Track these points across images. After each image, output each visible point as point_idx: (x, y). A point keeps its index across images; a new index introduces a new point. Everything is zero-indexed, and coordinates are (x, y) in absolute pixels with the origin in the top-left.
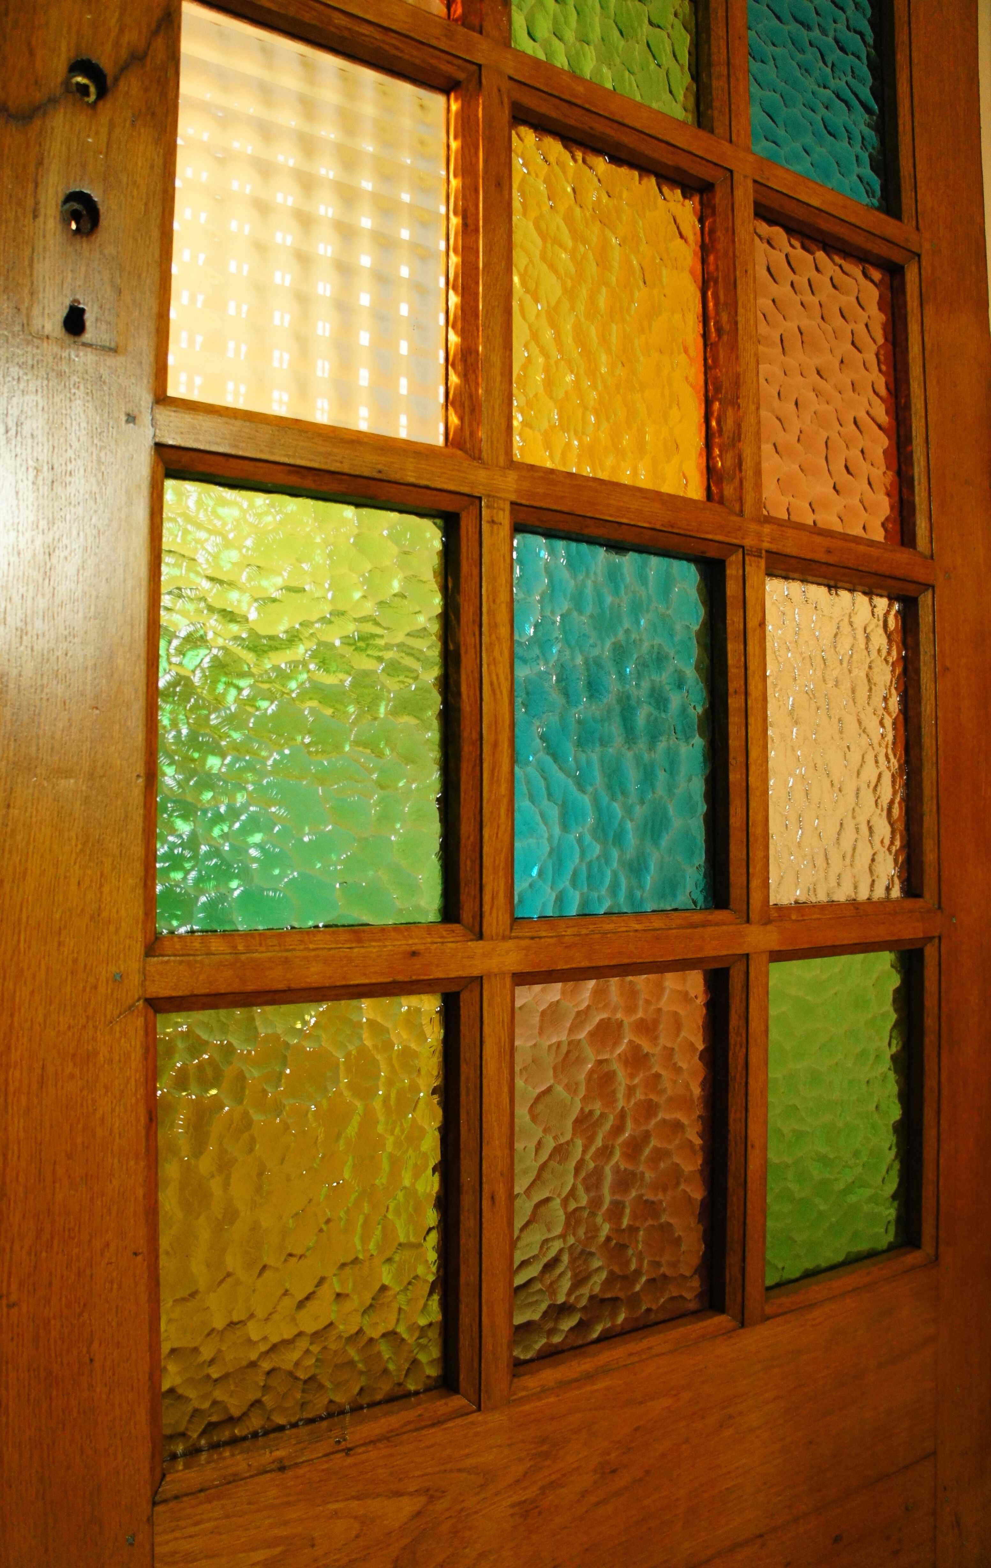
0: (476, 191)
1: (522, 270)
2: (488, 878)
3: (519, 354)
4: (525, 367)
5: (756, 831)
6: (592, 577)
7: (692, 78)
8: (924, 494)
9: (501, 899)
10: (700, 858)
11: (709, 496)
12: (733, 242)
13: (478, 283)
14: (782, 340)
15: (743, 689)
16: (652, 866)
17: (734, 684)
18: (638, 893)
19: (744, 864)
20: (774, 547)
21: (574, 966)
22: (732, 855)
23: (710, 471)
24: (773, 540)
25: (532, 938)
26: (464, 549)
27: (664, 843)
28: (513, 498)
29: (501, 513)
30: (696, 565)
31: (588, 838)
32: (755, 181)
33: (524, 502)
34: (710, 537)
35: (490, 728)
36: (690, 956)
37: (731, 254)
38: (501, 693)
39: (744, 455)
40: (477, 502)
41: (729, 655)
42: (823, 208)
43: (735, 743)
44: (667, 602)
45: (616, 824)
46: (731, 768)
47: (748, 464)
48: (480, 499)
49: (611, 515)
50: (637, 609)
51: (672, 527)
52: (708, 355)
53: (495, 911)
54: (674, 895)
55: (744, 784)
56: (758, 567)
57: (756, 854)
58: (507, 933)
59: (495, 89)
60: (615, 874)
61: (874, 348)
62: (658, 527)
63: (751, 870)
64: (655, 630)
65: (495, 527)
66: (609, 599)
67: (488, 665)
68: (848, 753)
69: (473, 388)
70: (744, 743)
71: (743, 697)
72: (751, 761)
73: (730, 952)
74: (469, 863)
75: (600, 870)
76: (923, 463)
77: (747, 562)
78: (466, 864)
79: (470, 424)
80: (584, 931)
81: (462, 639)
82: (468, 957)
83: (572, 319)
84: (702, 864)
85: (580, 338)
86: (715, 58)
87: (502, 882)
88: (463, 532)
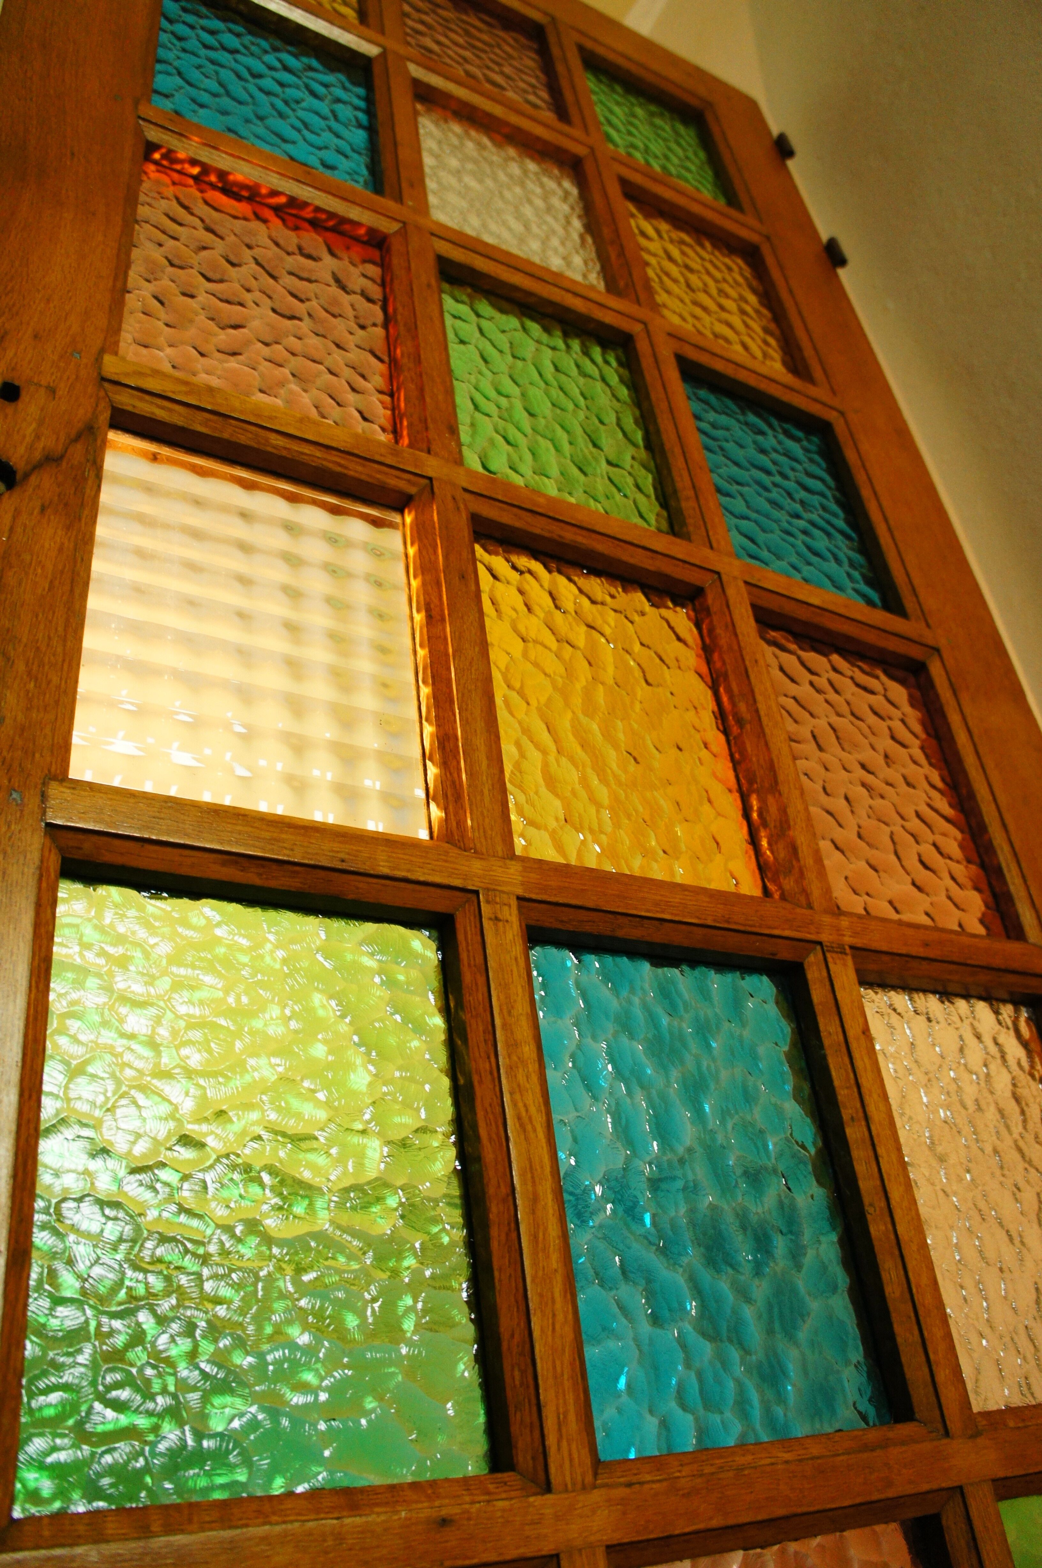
0: (438, 584)
1: (503, 670)
2: (547, 1395)
3: (508, 749)
4: (517, 766)
5: (924, 1299)
6: (640, 993)
7: (661, 506)
8: (1018, 881)
9: (573, 1425)
10: (856, 1354)
11: (766, 891)
12: (736, 635)
13: (449, 669)
14: (814, 737)
15: (861, 1114)
16: (792, 1369)
17: (848, 1109)
18: (779, 1411)
19: (920, 1350)
20: (858, 942)
21: (701, 1526)
22: (899, 1340)
23: (762, 868)
24: (855, 934)
25: (629, 1485)
26: (464, 956)
27: (802, 1335)
28: (520, 892)
29: (506, 908)
30: (769, 976)
31: (693, 1337)
32: (746, 583)
33: (534, 896)
34: (776, 932)
35: (522, 1175)
36: (876, 1496)
37: (736, 647)
38: (535, 1130)
39: (798, 842)
40: (474, 898)
41: (834, 1073)
42: (825, 606)
43: (867, 1185)
44: (741, 1020)
45: (729, 1311)
46: (869, 1217)
47: (805, 852)
48: (476, 893)
49: (648, 911)
50: (704, 1030)
51: (729, 922)
52: (733, 749)
53: (564, 1443)
54: (833, 1412)
55: (892, 1237)
56: (845, 965)
57: (934, 1333)
58: (589, 1478)
59: (449, 498)
60: (738, 1382)
61: (917, 743)
62: (710, 922)
63: (932, 1356)
64: (732, 1054)
65: (501, 924)
66: (665, 1021)
67: (511, 1093)
68: (1018, 1195)
69: (455, 775)
70: (878, 1182)
71: (863, 1123)
72: (893, 1203)
73: (935, 1486)
74: (517, 1373)
75: (719, 1381)
76: (1006, 848)
77: (830, 960)
78: (513, 1376)
79: (456, 814)
80: (707, 1470)
81: (473, 1065)
82: (533, 1523)
83: (569, 715)
84: (861, 1358)
85: (580, 733)
86: (679, 485)
87: (570, 1398)
88: (460, 937)
